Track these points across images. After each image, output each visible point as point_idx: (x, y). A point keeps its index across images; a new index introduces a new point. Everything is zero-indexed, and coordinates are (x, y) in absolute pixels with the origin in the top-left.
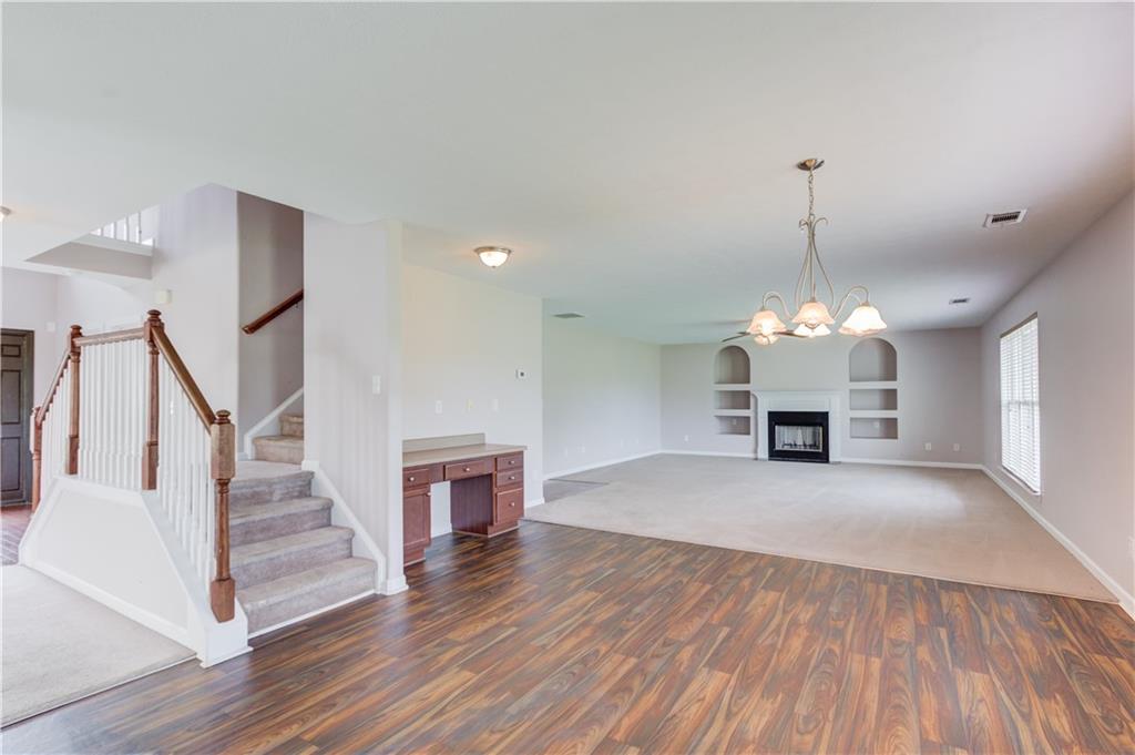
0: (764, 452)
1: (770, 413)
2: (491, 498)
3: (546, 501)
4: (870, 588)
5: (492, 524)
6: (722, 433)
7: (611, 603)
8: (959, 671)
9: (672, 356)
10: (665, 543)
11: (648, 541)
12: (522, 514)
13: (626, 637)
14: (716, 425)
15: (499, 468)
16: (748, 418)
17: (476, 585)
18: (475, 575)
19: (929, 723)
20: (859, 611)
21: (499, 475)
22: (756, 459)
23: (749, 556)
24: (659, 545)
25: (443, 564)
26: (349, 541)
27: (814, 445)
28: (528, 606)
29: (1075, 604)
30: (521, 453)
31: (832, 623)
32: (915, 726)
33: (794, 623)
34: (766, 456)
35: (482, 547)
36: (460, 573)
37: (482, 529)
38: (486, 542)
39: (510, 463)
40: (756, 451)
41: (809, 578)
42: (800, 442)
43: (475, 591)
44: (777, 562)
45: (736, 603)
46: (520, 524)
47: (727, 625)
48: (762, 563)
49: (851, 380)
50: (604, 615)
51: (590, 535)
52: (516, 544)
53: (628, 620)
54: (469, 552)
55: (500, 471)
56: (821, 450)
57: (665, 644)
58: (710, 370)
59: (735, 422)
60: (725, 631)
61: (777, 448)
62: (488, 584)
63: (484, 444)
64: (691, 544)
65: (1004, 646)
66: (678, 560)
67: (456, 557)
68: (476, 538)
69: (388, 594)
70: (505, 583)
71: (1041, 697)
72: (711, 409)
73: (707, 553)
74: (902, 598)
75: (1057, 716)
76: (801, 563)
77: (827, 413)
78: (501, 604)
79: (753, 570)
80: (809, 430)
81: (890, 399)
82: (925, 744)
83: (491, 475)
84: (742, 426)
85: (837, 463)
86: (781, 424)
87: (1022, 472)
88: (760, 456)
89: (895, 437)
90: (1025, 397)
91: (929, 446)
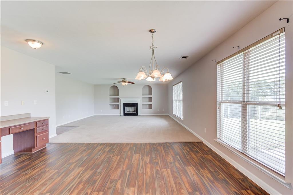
0: (122, 114)
1: (124, 103)
2: (34, 138)
3: (57, 135)
4: (159, 148)
5: (34, 148)
6: (111, 109)
7: (88, 171)
8: (186, 167)
9: (97, 88)
10: (103, 144)
11: (97, 144)
12: (48, 142)
13: (97, 183)
14: (109, 107)
15: (37, 126)
16: (118, 105)
17: (28, 176)
18: (27, 172)
19: (187, 186)
20: (159, 155)
21: (37, 129)
22: (120, 116)
23: (127, 144)
24: (100, 145)
25: (9, 170)
27: (134, 111)
28: (54, 181)
29: (196, 143)
30: (48, 120)
31: (155, 160)
32: (185, 188)
33: (146, 163)
34: (123, 115)
35: (29, 158)
36: (19, 173)
37: (30, 150)
38: (31, 155)
39: (42, 124)
40: (120, 114)
41: (144, 148)
42: (131, 111)
43: (27, 180)
44: (135, 145)
45: (129, 160)
46: (47, 145)
47: (128, 169)
48: (132, 146)
49: (143, 95)
50: (87, 176)
51: (76, 145)
52: (46, 154)
53: (96, 176)
54: (23, 161)
55: (38, 127)
56: (136, 112)
57: (111, 182)
59: (114, 106)
60: (128, 171)
61: (126, 112)
62: (34, 174)
63: (30, 117)
64: (110, 143)
65: (190, 157)
66: (107, 149)
67: (16, 165)
68: (26, 154)
70: (42, 172)
71: (203, 170)
72: (108, 103)
73: (116, 145)
74: (167, 149)
75: (208, 174)
76: (141, 144)
77: (137, 103)
78: (40, 183)
79: (130, 149)
80: (133, 108)
81: (150, 99)
82: (189, 193)
83: (34, 129)
84: (117, 107)
85: (140, 115)
86: (126, 106)
87: (178, 115)
88: (121, 115)
89: (152, 109)
90: (178, 99)
91: (158, 110)
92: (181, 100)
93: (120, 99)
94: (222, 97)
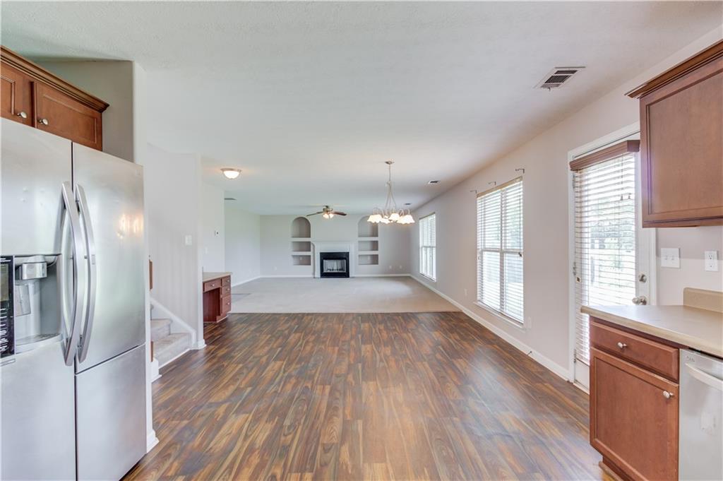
0: (318, 274)
1: (321, 253)
5: (219, 315)
6: (294, 265)
9: (266, 221)
12: (230, 310)
14: (291, 261)
15: (222, 285)
16: (310, 256)
21: (222, 288)
22: (314, 278)
26: (169, 326)
27: (342, 269)
30: (230, 276)
34: (320, 276)
35: (220, 326)
39: (227, 282)
40: (314, 274)
42: (335, 268)
46: (227, 315)
49: (359, 236)
54: (216, 329)
56: (345, 272)
58: (289, 229)
59: (301, 259)
61: (324, 272)
69: (199, 348)
72: (289, 252)
77: (348, 253)
80: (339, 262)
81: (375, 245)
83: (219, 289)
84: (306, 261)
85: (353, 277)
86: (326, 259)
87: (428, 274)
88: (316, 276)
89: (377, 264)
90: (429, 244)
91: (390, 267)
92: (432, 247)
93: (314, 245)
94: (485, 243)
